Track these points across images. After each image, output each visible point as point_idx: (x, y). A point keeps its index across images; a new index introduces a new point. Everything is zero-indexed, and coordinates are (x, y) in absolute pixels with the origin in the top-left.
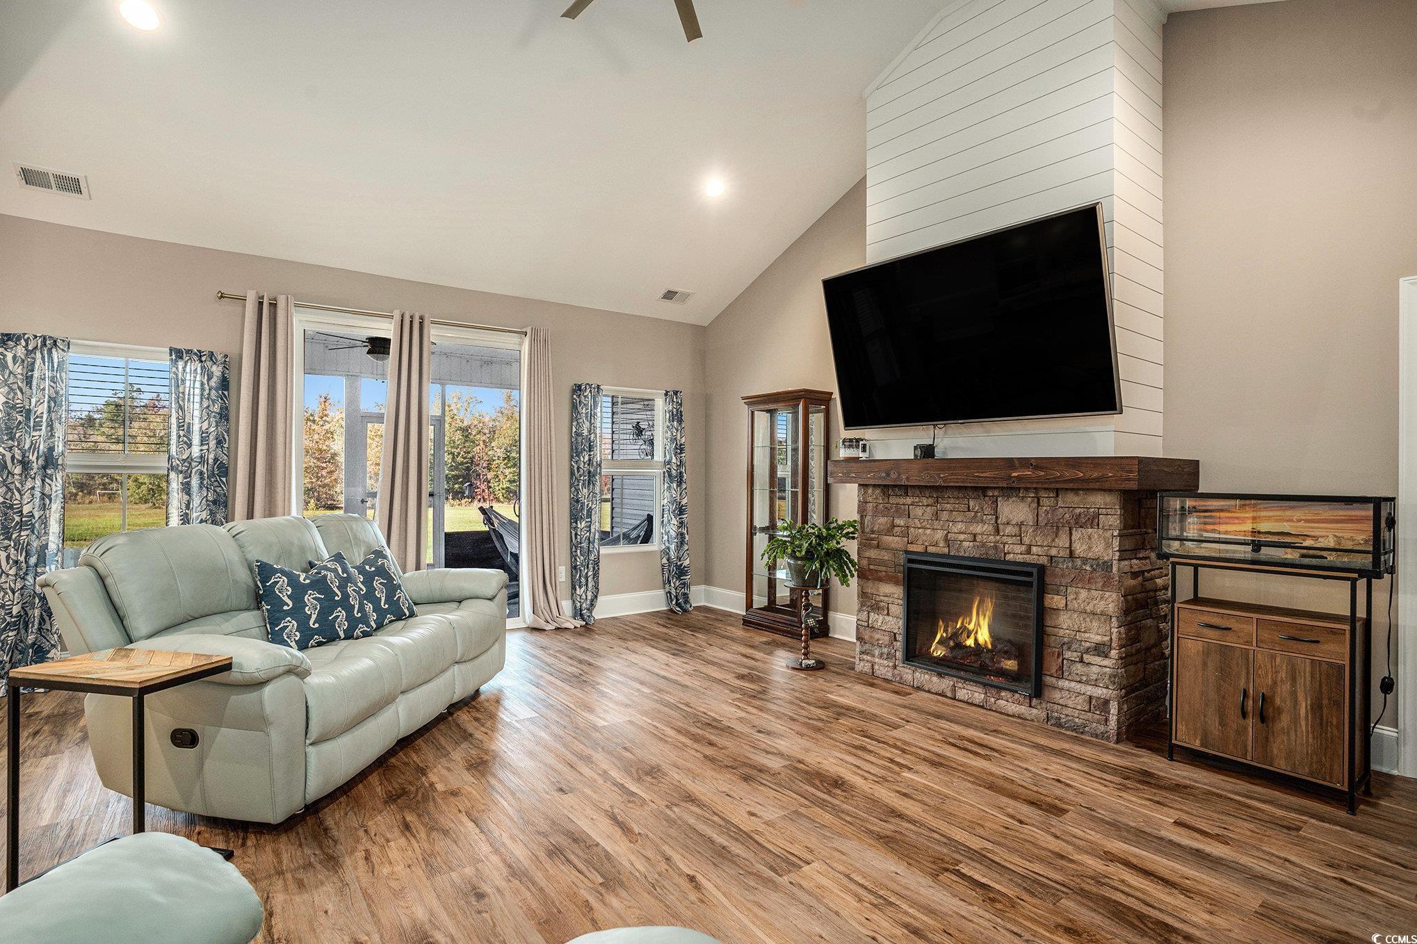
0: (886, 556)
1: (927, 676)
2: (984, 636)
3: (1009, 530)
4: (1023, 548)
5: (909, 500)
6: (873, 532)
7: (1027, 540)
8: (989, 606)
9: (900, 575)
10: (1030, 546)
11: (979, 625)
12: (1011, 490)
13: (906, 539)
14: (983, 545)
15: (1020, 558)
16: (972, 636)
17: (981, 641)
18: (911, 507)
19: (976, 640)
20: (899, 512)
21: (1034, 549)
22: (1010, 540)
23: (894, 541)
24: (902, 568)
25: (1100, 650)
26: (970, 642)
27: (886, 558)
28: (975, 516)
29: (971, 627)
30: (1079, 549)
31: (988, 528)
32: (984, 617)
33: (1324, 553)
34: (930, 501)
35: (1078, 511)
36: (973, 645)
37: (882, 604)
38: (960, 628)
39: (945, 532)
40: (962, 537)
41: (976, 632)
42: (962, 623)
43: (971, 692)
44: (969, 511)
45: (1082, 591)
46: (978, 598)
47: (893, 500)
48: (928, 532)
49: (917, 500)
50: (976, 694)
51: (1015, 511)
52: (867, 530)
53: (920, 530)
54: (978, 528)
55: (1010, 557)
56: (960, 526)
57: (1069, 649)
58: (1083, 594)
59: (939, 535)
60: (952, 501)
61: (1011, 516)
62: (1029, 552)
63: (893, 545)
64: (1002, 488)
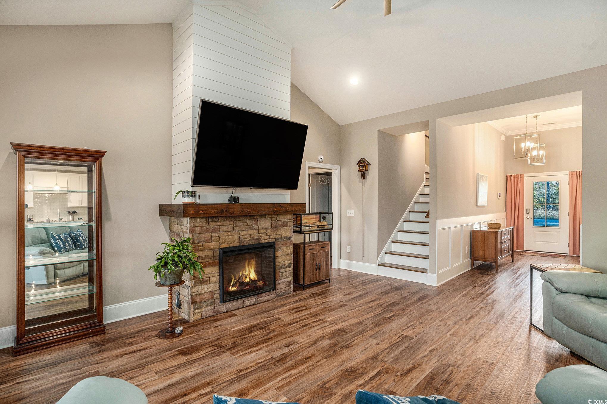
0: (208, 253)
1: (231, 304)
2: (253, 275)
3: (262, 231)
4: (268, 237)
5: (220, 223)
6: (199, 242)
7: (269, 234)
8: (253, 262)
9: (217, 261)
10: (270, 236)
11: (250, 272)
12: (263, 216)
13: (218, 243)
14: (253, 239)
15: (266, 241)
16: (248, 277)
17: (252, 278)
18: (221, 226)
19: (250, 278)
20: (215, 230)
21: (271, 237)
22: (263, 235)
23: (212, 245)
24: (217, 257)
25: (289, 266)
26: (247, 280)
27: (208, 254)
28: (250, 227)
29: (247, 273)
30: (284, 235)
31: (255, 232)
32: (252, 268)
33: (325, 226)
34: (232, 223)
35: (283, 221)
36: (249, 281)
37: (207, 279)
38: (242, 276)
39: (239, 236)
40: (246, 237)
41: (249, 275)
42: (242, 273)
43: (251, 300)
44: (248, 225)
45: (285, 248)
46: (247, 261)
47: (211, 224)
48: (230, 237)
49: (225, 223)
50: (252, 301)
51: (265, 223)
52: (196, 242)
53: (226, 237)
54: (251, 232)
55: (263, 241)
56: (244, 232)
57: (281, 269)
58: (285, 249)
59: (236, 237)
60: (240, 222)
61: (263, 226)
62: (269, 238)
63: (212, 247)
64: (260, 215)
